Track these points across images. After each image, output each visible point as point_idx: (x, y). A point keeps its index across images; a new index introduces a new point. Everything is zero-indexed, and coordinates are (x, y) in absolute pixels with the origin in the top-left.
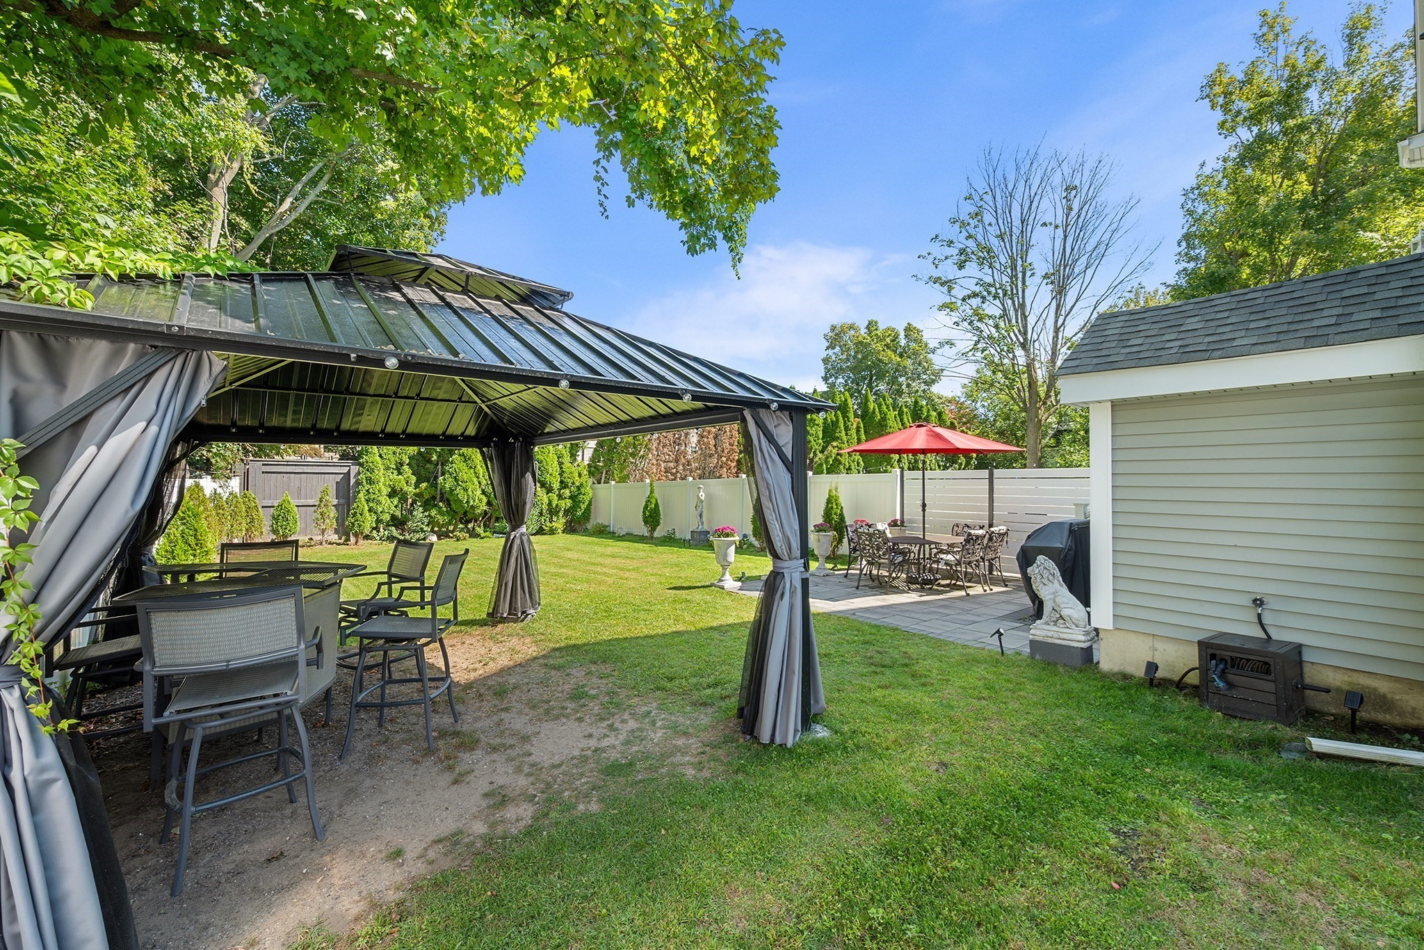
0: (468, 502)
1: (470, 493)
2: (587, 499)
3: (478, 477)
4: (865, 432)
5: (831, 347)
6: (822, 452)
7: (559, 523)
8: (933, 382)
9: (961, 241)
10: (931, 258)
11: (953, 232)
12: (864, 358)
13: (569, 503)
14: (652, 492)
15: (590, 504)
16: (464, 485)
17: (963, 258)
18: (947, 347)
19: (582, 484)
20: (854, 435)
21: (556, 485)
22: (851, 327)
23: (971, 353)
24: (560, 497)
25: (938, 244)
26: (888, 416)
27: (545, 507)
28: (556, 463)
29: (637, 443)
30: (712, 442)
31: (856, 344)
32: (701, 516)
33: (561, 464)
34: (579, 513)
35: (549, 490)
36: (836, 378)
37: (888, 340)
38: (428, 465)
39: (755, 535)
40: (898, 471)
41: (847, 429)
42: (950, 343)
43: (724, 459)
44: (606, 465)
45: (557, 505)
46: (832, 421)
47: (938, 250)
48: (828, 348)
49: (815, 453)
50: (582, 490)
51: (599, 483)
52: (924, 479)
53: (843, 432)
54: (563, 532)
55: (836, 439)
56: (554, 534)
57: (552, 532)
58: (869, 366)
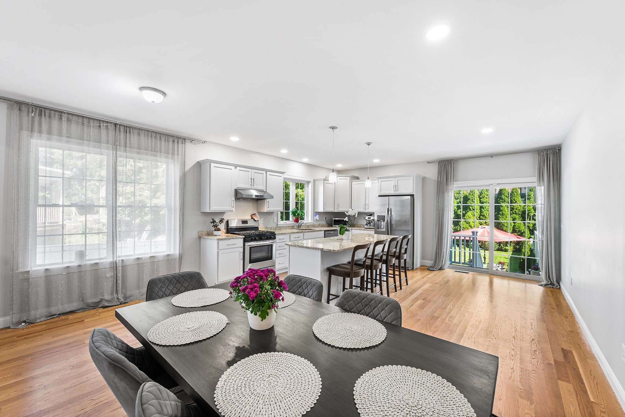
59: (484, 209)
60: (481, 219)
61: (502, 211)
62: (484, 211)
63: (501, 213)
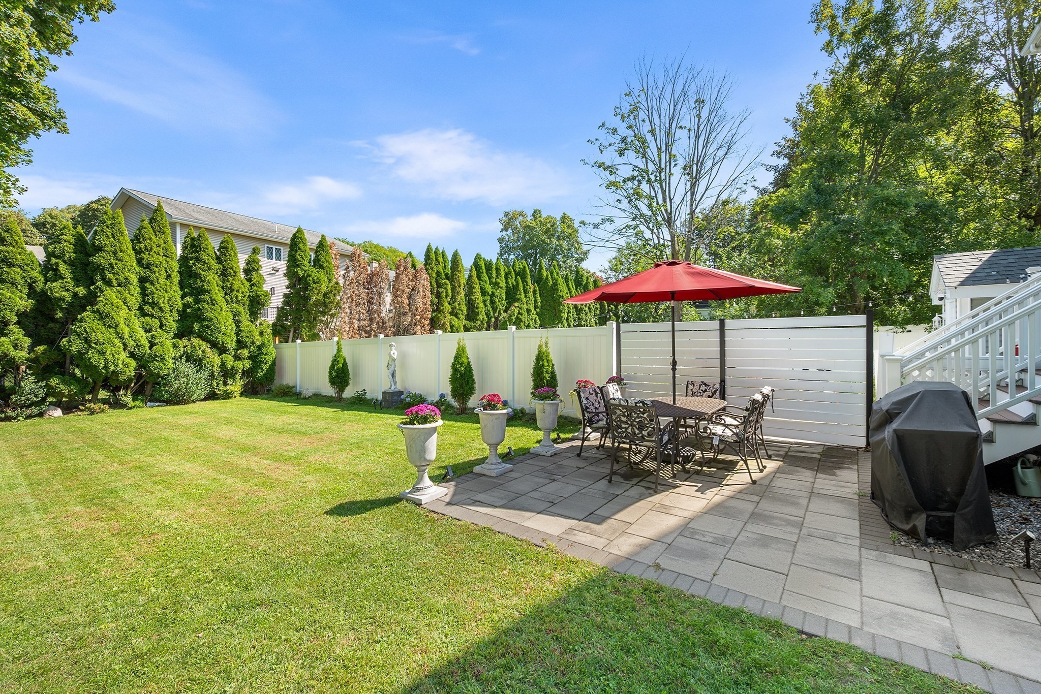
0: (106, 367)
1: (109, 357)
2: (269, 359)
3: (121, 338)
4: (540, 295)
5: (505, 229)
6: (505, 311)
7: (236, 386)
8: (582, 260)
9: (623, 131)
10: (597, 144)
11: (616, 122)
12: (531, 239)
13: (248, 364)
14: (339, 350)
15: (274, 363)
16: (98, 348)
17: (623, 146)
18: (608, 223)
19: (263, 344)
20: (532, 297)
21: (231, 344)
22: (521, 214)
23: (624, 230)
24: (237, 358)
25: (604, 131)
26: (559, 282)
27: (216, 369)
28: (231, 321)
29: (327, 301)
30: (406, 301)
31: (524, 228)
32: (393, 375)
33: (237, 323)
34: (260, 374)
35: (222, 350)
36: (509, 255)
37: (549, 225)
38: (51, 325)
39: (454, 396)
40: (614, 323)
41: (526, 292)
42: (611, 220)
43: (418, 317)
44: (294, 323)
45: (233, 367)
46: (513, 285)
47: (604, 137)
48: (502, 230)
49: (499, 312)
50: (264, 350)
51: (287, 341)
52: (673, 331)
53: (523, 295)
54: (242, 394)
55: (518, 300)
56: (229, 398)
57: (227, 396)
58: (535, 246)
59: (152, 284)
60: (147, 315)
61: (209, 293)
62: (155, 291)
63: (207, 297)
